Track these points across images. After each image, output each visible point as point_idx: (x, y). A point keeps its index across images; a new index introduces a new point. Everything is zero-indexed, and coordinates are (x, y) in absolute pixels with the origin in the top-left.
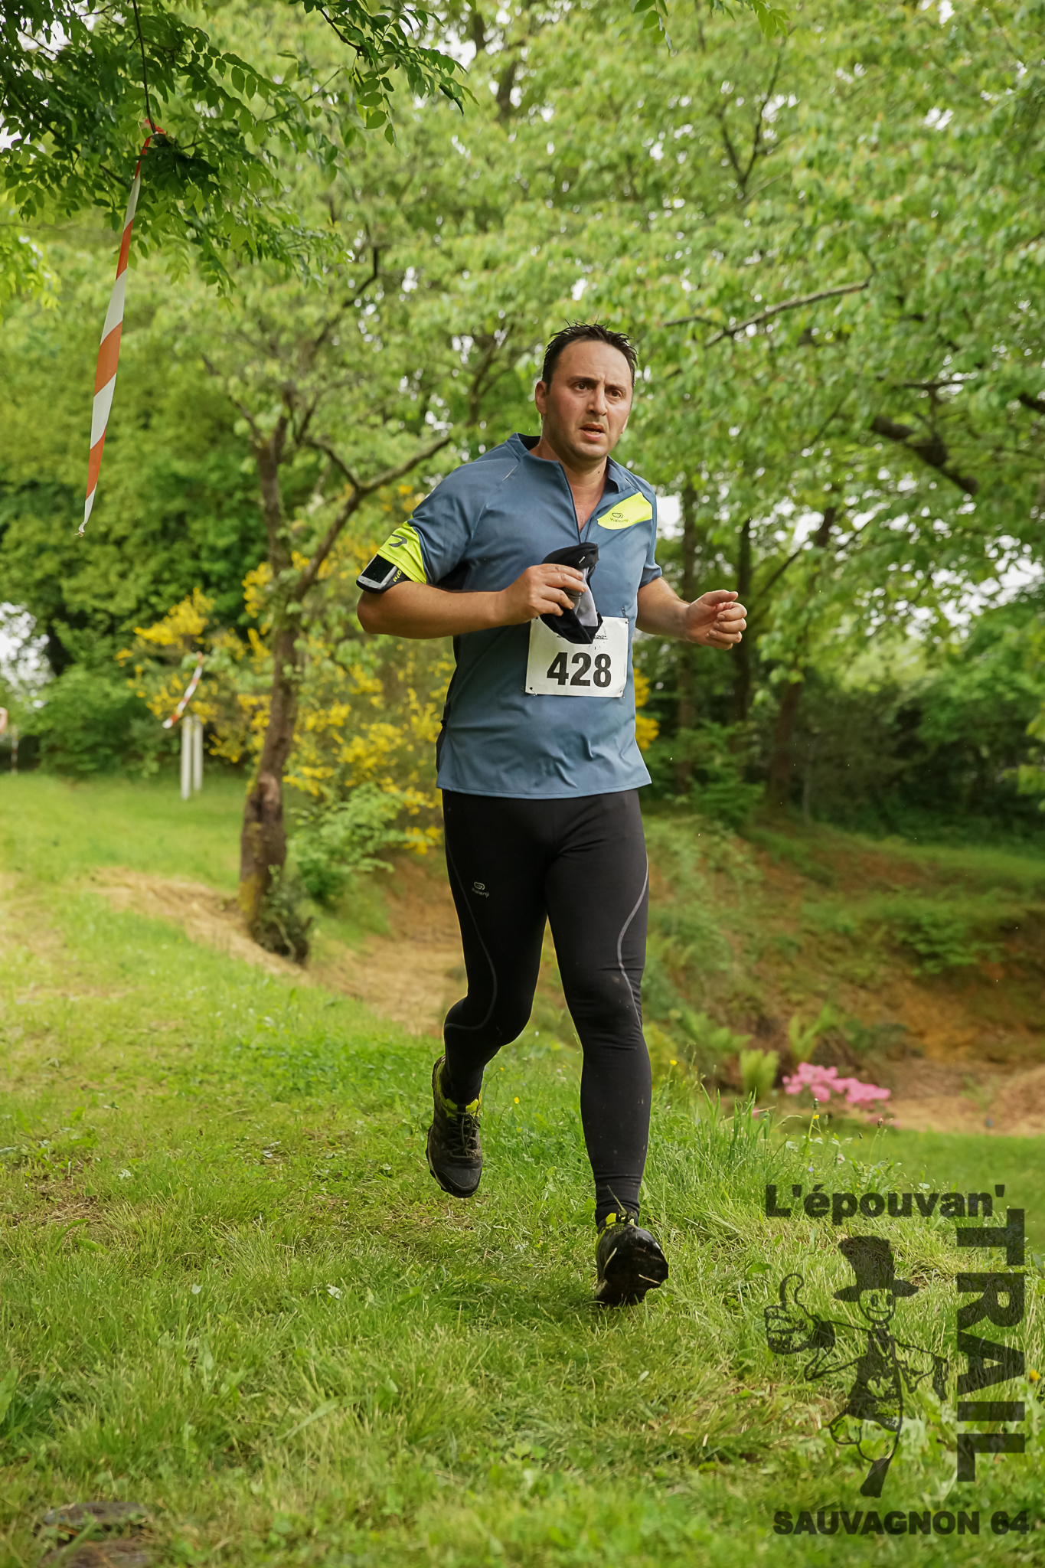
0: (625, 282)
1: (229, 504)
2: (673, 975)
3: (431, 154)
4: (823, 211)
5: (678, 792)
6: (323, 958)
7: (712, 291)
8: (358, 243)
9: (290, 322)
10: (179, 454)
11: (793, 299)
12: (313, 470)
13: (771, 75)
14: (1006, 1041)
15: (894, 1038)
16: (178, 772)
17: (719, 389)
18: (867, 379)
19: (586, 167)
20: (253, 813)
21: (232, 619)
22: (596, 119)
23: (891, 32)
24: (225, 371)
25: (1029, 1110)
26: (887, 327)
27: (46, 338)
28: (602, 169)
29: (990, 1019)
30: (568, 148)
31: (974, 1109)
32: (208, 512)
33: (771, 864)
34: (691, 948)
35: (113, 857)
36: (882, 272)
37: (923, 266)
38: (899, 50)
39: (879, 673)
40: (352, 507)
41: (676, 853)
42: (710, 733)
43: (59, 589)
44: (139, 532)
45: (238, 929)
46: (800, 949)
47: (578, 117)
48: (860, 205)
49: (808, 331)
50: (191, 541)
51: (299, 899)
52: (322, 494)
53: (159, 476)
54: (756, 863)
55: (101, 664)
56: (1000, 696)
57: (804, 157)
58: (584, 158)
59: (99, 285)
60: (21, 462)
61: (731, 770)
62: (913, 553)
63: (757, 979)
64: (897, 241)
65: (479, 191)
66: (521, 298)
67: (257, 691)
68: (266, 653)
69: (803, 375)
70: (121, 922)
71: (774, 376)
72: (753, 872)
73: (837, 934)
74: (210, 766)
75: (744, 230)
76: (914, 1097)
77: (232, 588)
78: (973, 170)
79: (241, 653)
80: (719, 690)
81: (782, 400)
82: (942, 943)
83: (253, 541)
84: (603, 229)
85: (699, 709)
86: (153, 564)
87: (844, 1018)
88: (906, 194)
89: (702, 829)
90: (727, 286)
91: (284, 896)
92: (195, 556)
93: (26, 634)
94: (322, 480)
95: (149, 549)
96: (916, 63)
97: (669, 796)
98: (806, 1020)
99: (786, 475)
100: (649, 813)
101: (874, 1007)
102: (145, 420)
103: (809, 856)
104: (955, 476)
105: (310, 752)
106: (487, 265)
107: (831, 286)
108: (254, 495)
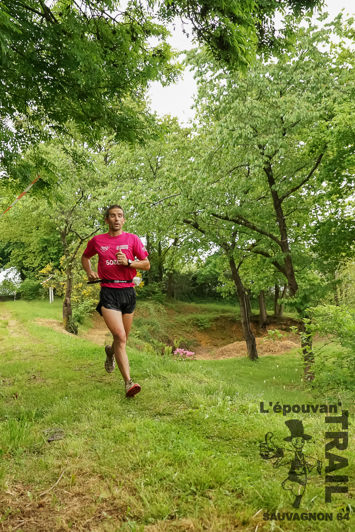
0: (133, 195)
1: (55, 244)
2: (150, 332)
4: (171, 180)
5: (149, 296)
6: (80, 333)
7: (150, 197)
8: (79, 190)
10: (45, 235)
11: (166, 197)
12: (72, 236)
13: (159, 153)
14: (217, 342)
15: (195, 342)
16: (49, 298)
17: (153, 216)
18: (182, 212)
19: (123, 173)
20: (65, 305)
21: (57, 267)
22: (125, 164)
23: (182, 144)
24: (54, 218)
25: (222, 355)
26: (185, 202)
27: (17, 214)
28: (127, 173)
29: (215, 338)
30: (119, 170)
31: (212, 355)
32: (51, 246)
34: (154, 327)
35: (38, 316)
36: (183, 191)
37: (191, 189)
38: (184, 147)
39: (188, 270)
40: (81, 243)
41: (150, 308)
42: (155, 284)
43: (22, 263)
44: (38, 250)
45: (63, 328)
46: (175, 326)
47: (121, 163)
48: (178, 178)
49: (170, 203)
50: (48, 252)
51: (75, 322)
52: (74, 241)
53: (41, 239)
54: (166, 309)
55: (32, 278)
56: (212, 273)
57: (166, 169)
58: (123, 171)
60: (13, 239)
61: (159, 291)
62: (193, 246)
63: (167, 332)
64: (186, 185)
65: (103, 178)
67: (64, 281)
68: (65, 273)
69: (169, 212)
71: (163, 213)
72: (165, 311)
73: (183, 322)
74: (55, 297)
75: (155, 184)
76: (199, 354)
77: (57, 261)
78: (200, 170)
79: (60, 274)
80: (156, 275)
81: (165, 217)
82: (203, 323)
83: (61, 251)
84: (128, 185)
85: (152, 279)
86: (41, 257)
87: (185, 339)
88: (187, 176)
89: (154, 303)
90: (153, 195)
91: (72, 321)
92: (50, 255)
94: (74, 238)
95: (40, 254)
96: (187, 149)
97: (147, 297)
98: (177, 340)
99: (167, 232)
100: (144, 301)
101: (191, 337)
102: (37, 228)
103: (176, 307)
104: (200, 230)
105: (75, 292)
106: (105, 194)
107: (173, 194)
108: (60, 242)
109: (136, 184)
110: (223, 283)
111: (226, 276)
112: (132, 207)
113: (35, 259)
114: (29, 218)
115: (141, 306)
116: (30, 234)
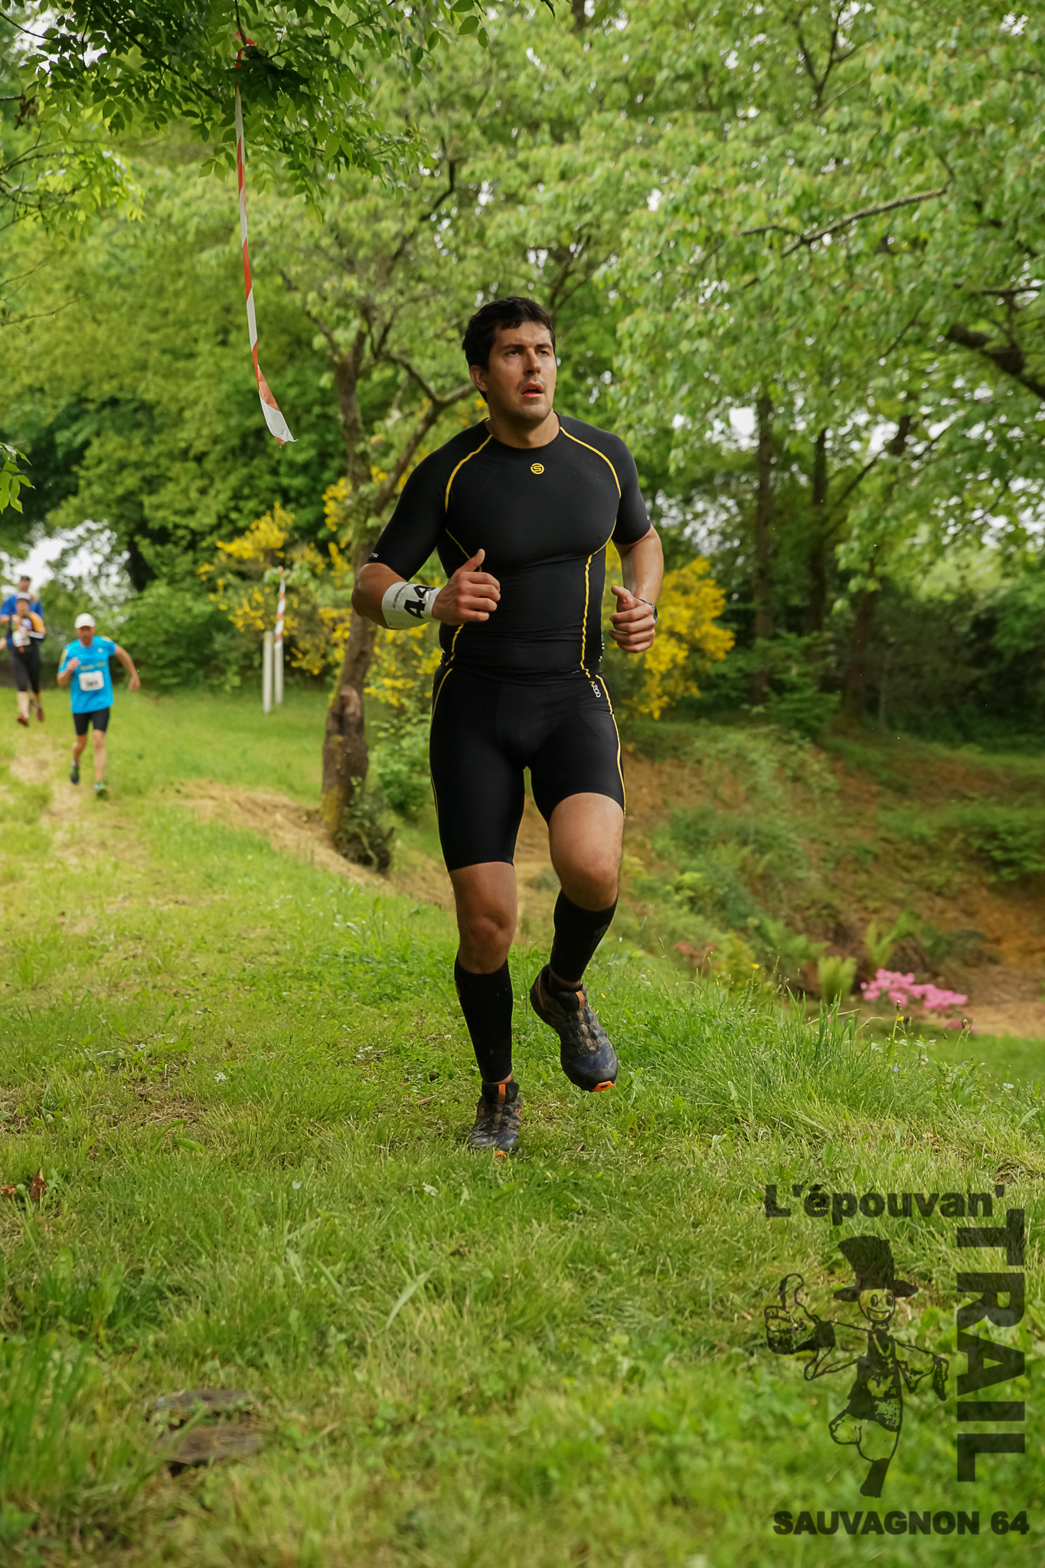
0: (703, 190)
1: (307, 420)
2: (750, 883)
3: (506, 66)
4: (902, 117)
5: (755, 703)
6: (404, 868)
7: (790, 200)
9: (368, 237)
11: (871, 207)
12: (391, 385)
15: (971, 944)
16: (260, 686)
17: (796, 298)
18: (944, 286)
19: (662, 76)
20: (334, 725)
21: (312, 533)
22: (673, 29)
24: (302, 287)
26: (964, 234)
27: (125, 256)
28: (679, 78)
30: (644, 58)
33: (847, 774)
34: (768, 857)
35: (197, 770)
36: (960, 178)
37: (1001, 172)
39: (955, 583)
40: (430, 421)
41: (753, 763)
42: (787, 643)
43: (141, 505)
44: (219, 447)
45: (321, 841)
46: (876, 857)
47: (654, 26)
48: (937, 110)
49: (885, 240)
50: (270, 457)
51: (380, 810)
52: (400, 408)
53: (238, 392)
54: (833, 772)
55: (183, 579)
57: (882, 61)
58: (660, 67)
59: (178, 201)
60: (101, 380)
61: (807, 680)
62: (991, 460)
63: (834, 887)
64: (975, 146)
65: (556, 102)
66: (597, 209)
67: (337, 605)
68: (346, 567)
69: (880, 282)
70: (207, 833)
71: (851, 285)
72: (831, 781)
73: (914, 843)
74: (290, 680)
75: (820, 139)
76: (990, 1003)
77: (311, 503)
79: (321, 567)
80: (796, 601)
81: (859, 308)
82: (1019, 850)
83: (331, 456)
84: (680, 138)
85: (775, 619)
86: (233, 480)
87: (920, 925)
88: (985, 99)
89: (779, 739)
90: (804, 193)
91: (366, 807)
92: (274, 472)
93: (107, 549)
94: (399, 394)
95: (228, 465)
97: (746, 706)
98: (883, 927)
99: (862, 385)
100: (726, 723)
101: (951, 914)
102: (223, 337)
103: (885, 765)
104: (1031, 382)
105: (390, 664)
106: (563, 176)
107: (905, 193)
108: (332, 410)
109: (721, 136)
112: (699, 254)
114: (181, 284)
115: (712, 752)
116: (181, 364)
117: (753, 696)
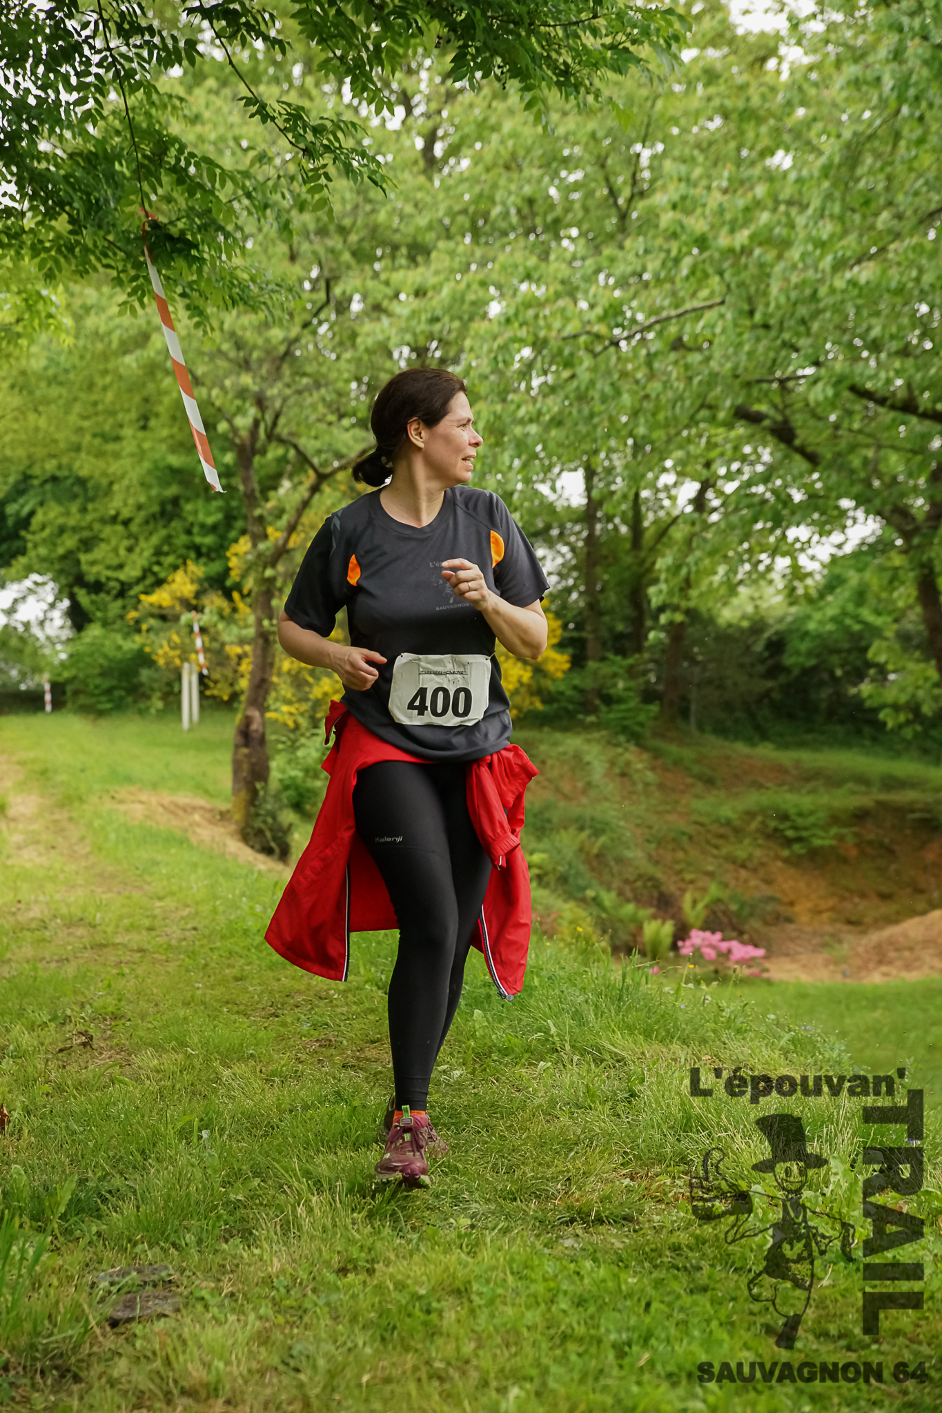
2: (588, 861)
3: (370, 201)
4: (686, 244)
5: (588, 714)
7: (599, 310)
8: (314, 273)
9: (260, 342)
10: (173, 450)
11: (664, 314)
12: (283, 460)
13: (643, 132)
14: (861, 907)
15: (770, 907)
16: (180, 708)
17: (608, 389)
18: (727, 377)
19: (496, 210)
20: (240, 740)
21: (220, 583)
22: (502, 170)
23: (737, 96)
24: (208, 382)
25: (880, 962)
26: (740, 334)
27: (61, 359)
29: (848, 889)
30: (481, 195)
31: (836, 963)
32: (197, 496)
33: (666, 769)
34: (603, 839)
35: (129, 779)
36: (736, 291)
37: (768, 285)
38: (745, 110)
39: (750, 609)
40: (315, 489)
41: (588, 763)
42: (613, 663)
43: (78, 562)
44: (143, 514)
45: (232, 834)
46: (691, 838)
47: (488, 170)
48: (715, 238)
49: (680, 339)
50: (185, 519)
51: (281, 808)
52: (291, 477)
54: (653, 769)
55: (114, 622)
56: (849, 627)
57: (670, 201)
58: (494, 204)
59: (103, 317)
60: (43, 461)
61: (631, 694)
62: (770, 515)
63: (657, 863)
64: (746, 267)
65: (410, 230)
67: (242, 642)
68: (248, 610)
69: (674, 375)
70: (137, 832)
71: (652, 376)
72: (650, 776)
73: (722, 825)
74: (205, 703)
76: (787, 955)
77: (219, 558)
78: (808, 206)
79: (227, 611)
80: (620, 627)
81: (658, 396)
82: (806, 829)
83: (235, 518)
84: (510, 261)
85: (604, 644)
86: (155, 540)
87: (728, 892)
88: (753, 228)
89: (609, 743)
90: (611, 306)
91: (269, 807)
92: (189, 532)
93: (50, 599)
94: (289, 468)
95: (151, 526)
96: (760, 120)
97: (581, 716)
98: (697, 895)
100: (565, 729)
101: (753, 883)
102: (144, 423)
103: (697, 761)
104: (802, 451)
105: (286, 691)
106: (417, 294)
107: (696, 304)
108: (234, 482)
109: (544, 256)
110: (890, 667)
111: (905, 638)
112: (527, 352)
113: (130, 550)
114: (108, 379)
115: (553, 754)
116: (111, 447)
117: (587, 707)
